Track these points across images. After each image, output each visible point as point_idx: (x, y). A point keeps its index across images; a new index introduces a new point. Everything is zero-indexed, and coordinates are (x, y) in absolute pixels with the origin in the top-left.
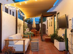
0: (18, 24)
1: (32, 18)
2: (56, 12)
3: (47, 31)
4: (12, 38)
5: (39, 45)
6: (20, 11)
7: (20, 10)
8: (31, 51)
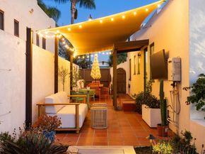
0: (60, 70)
1: (90, 55)
2: (148, 40)
3: (129, 87)
4: (52, 99)
5: (109, 118)
6: (63, 39)
7: (63, 37)
8: (90, 129)
